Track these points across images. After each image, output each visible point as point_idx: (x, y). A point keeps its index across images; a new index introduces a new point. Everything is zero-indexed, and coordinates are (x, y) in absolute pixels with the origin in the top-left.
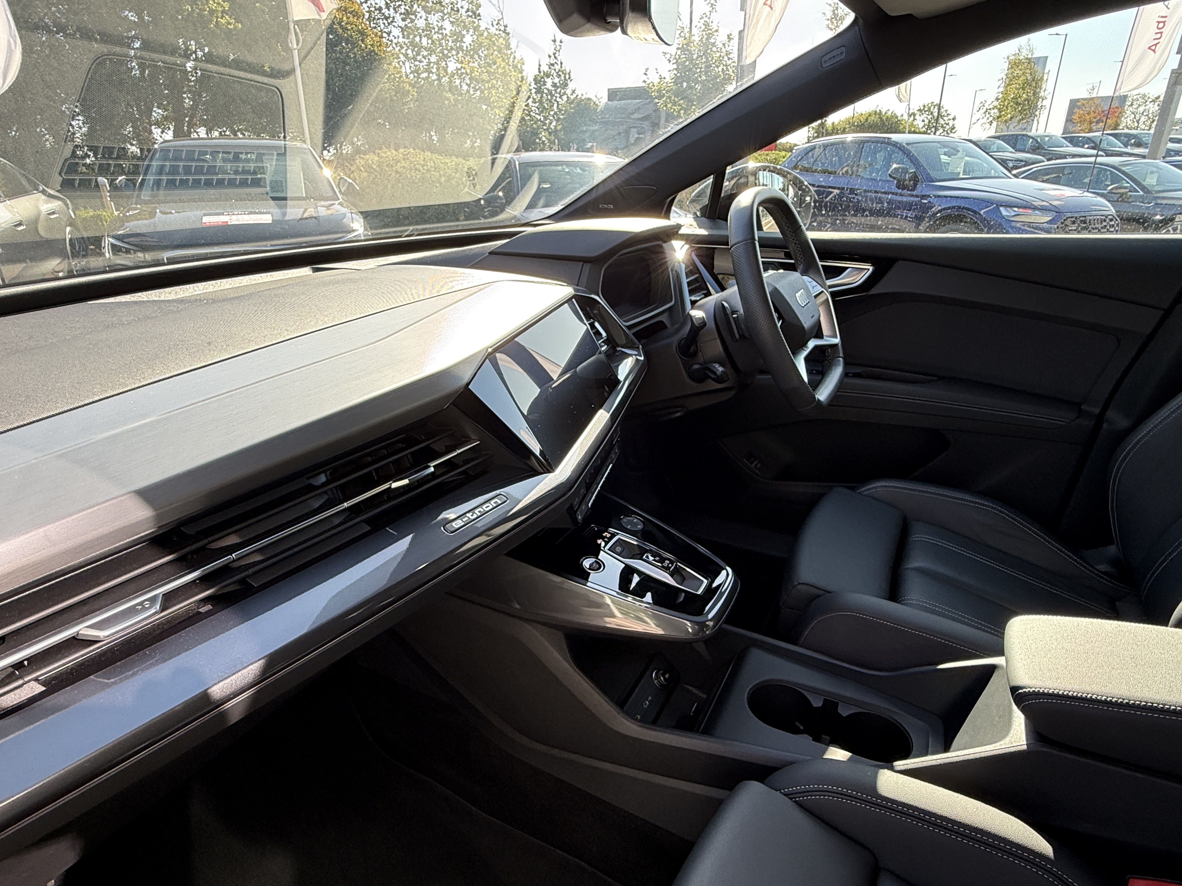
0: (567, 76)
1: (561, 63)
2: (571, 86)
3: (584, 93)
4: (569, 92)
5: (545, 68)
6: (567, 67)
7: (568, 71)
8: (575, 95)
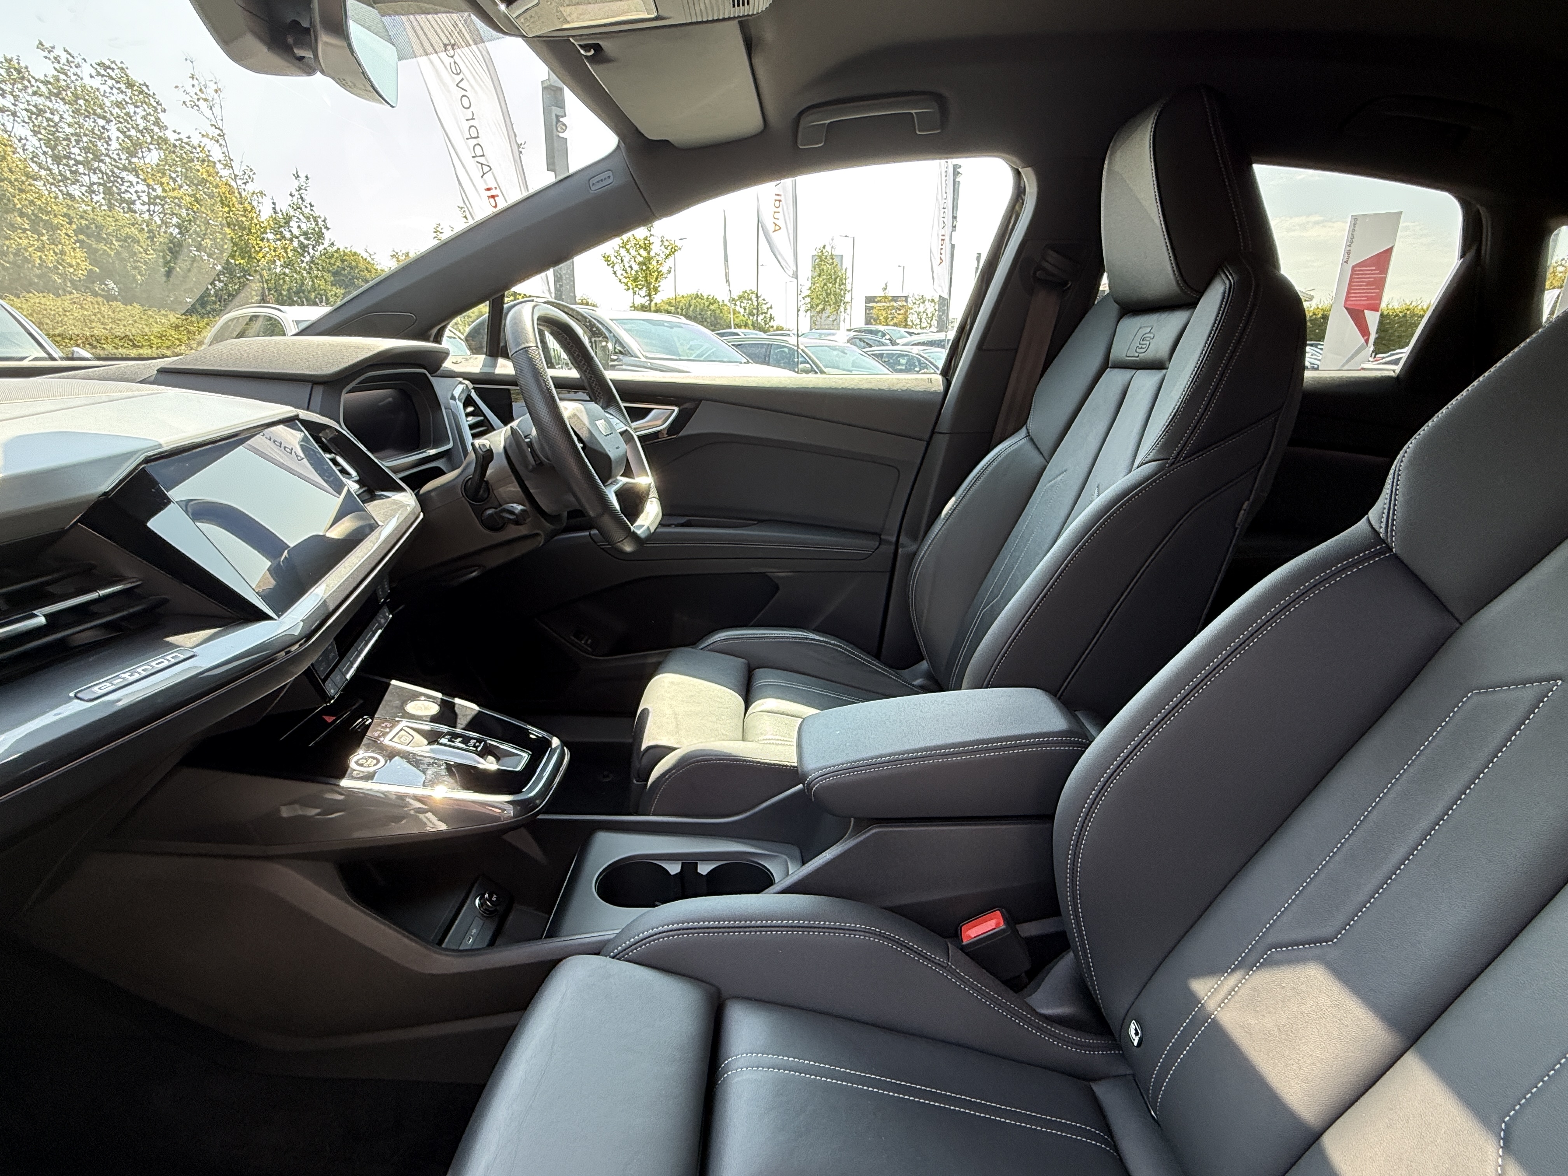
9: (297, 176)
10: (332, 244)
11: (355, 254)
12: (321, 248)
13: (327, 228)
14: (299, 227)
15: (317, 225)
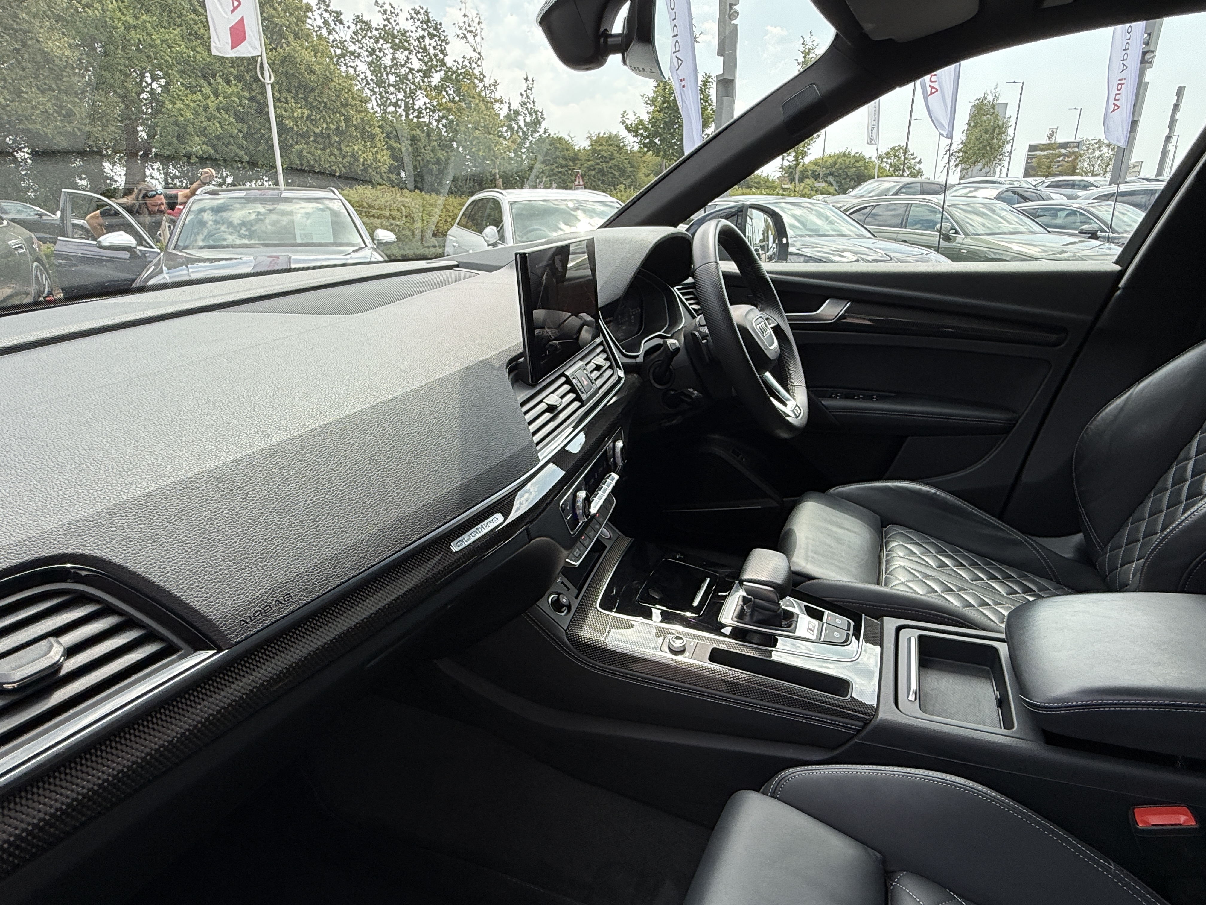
0: (539, 115)
1: (534, 102)
2: (544, 125)
3: (557, 133)
4: (541, 131)
5: (515, 106)
6: (539, 107)
7: (541, 111)
8: (547, 135)
9: (526, 79)
10: (546, 131)
11: (560, 138)
12: (537, 135)
13: (544, 119)
14: (524, 120)
15: (537, 117)
